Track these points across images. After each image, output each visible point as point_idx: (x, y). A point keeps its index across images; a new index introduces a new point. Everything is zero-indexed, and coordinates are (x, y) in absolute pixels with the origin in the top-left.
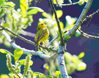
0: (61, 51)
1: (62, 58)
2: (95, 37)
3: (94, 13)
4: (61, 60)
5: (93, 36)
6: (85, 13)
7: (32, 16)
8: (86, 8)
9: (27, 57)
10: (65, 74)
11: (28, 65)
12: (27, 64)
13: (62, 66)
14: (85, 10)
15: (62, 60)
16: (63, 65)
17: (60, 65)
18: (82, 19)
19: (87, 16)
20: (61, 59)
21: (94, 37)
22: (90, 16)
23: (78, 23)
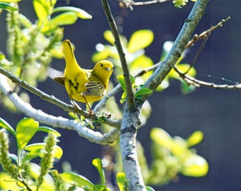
0: (129, 125)
1: (130, 143)
2: (215, 86)
3: (213, 28)
4: (127, 148)
5: (210, 84)
6: (187, 32)
7: (63, 29)
8: (190, 21)
9: (46, 139)
10: (138, 183)
11: (49, 158)
12: (48, 156)
13: (130, 161)
14: (188, 24)
15: (131, 148)
16: (133, 160)
17: (126, 161)
18: (180, 47)
19: (196, 35)
20: (128, 145)
21: (212, 86)
22: (202, 34)
23: (171, 56)
